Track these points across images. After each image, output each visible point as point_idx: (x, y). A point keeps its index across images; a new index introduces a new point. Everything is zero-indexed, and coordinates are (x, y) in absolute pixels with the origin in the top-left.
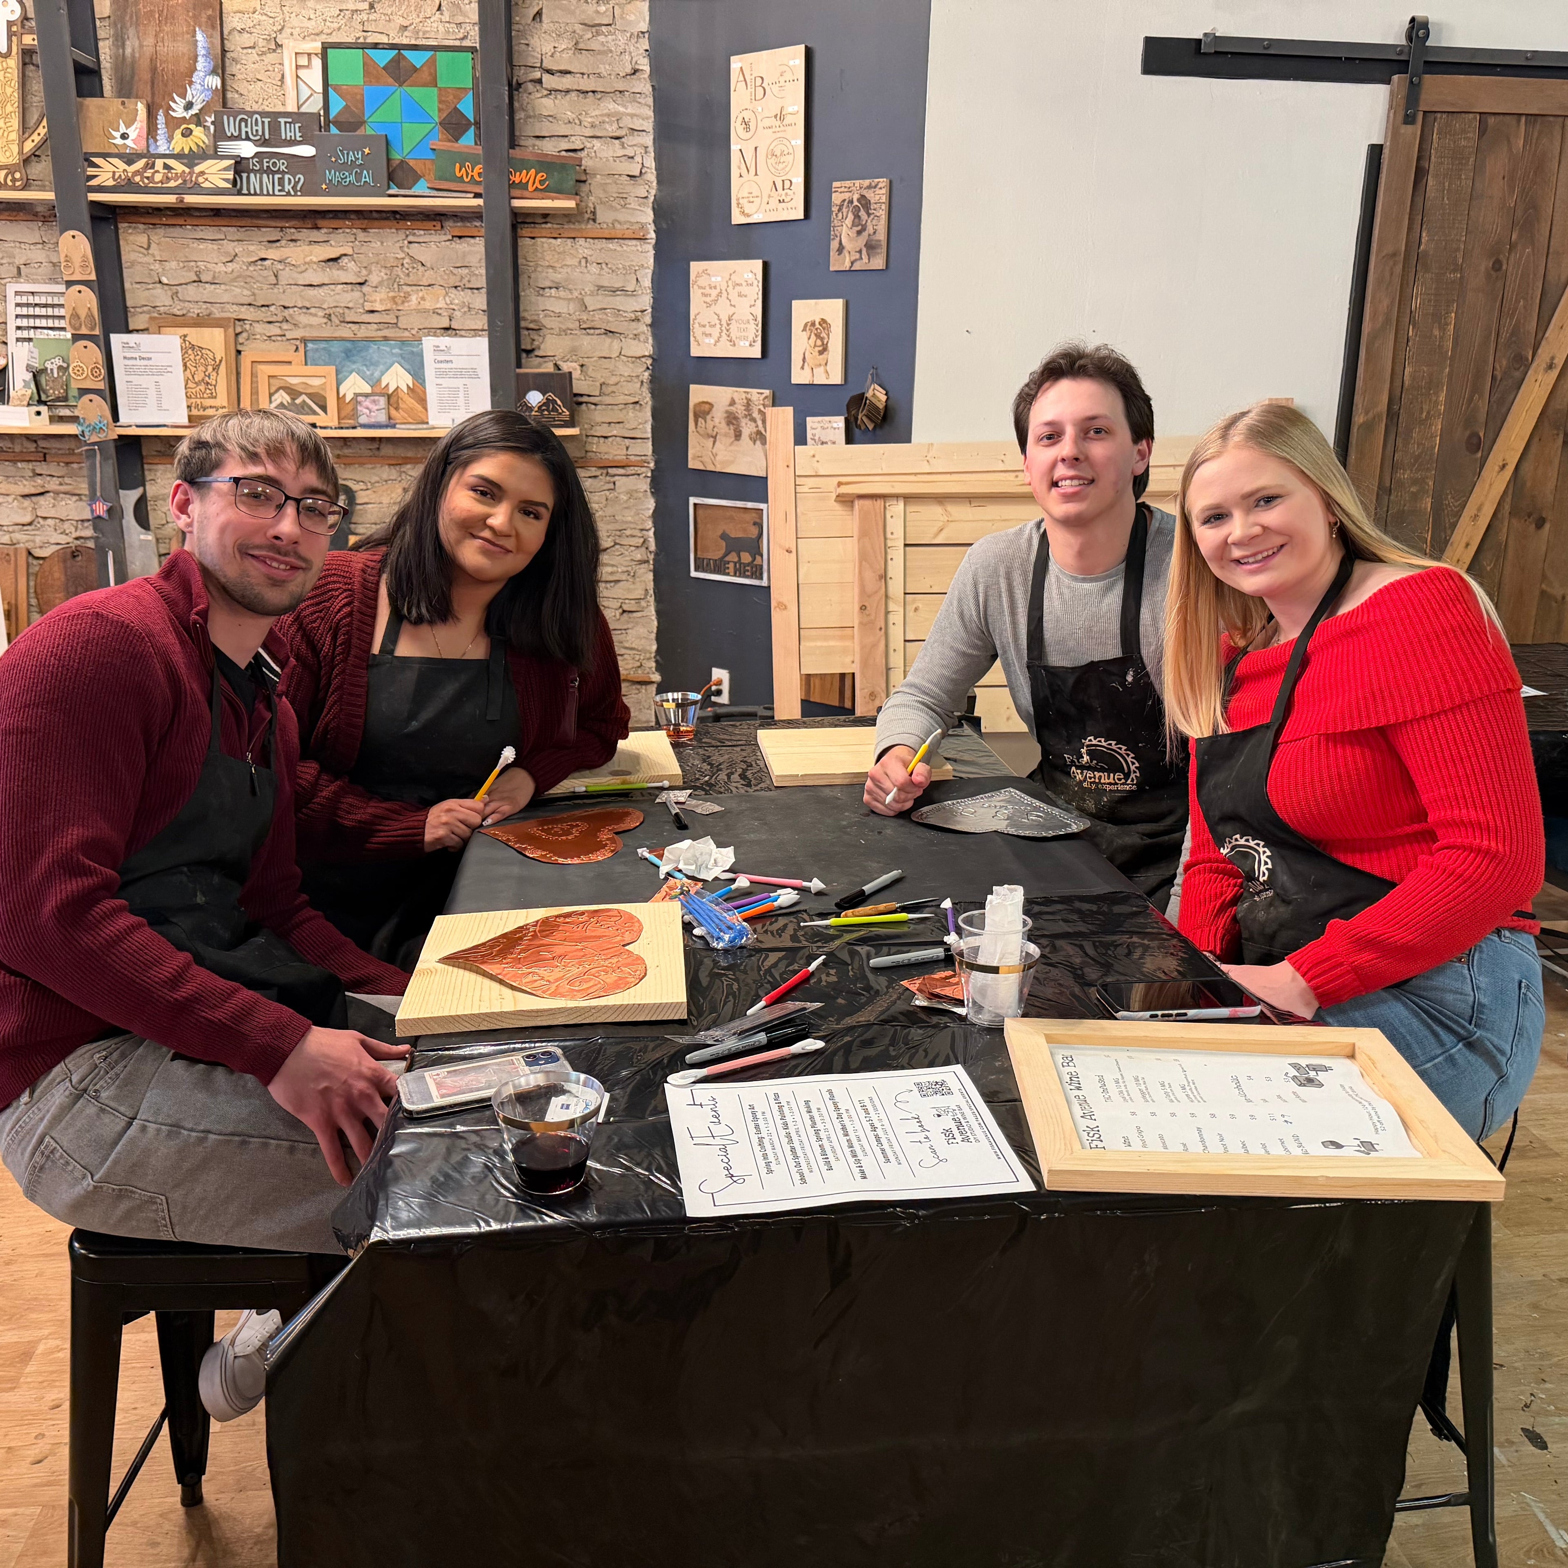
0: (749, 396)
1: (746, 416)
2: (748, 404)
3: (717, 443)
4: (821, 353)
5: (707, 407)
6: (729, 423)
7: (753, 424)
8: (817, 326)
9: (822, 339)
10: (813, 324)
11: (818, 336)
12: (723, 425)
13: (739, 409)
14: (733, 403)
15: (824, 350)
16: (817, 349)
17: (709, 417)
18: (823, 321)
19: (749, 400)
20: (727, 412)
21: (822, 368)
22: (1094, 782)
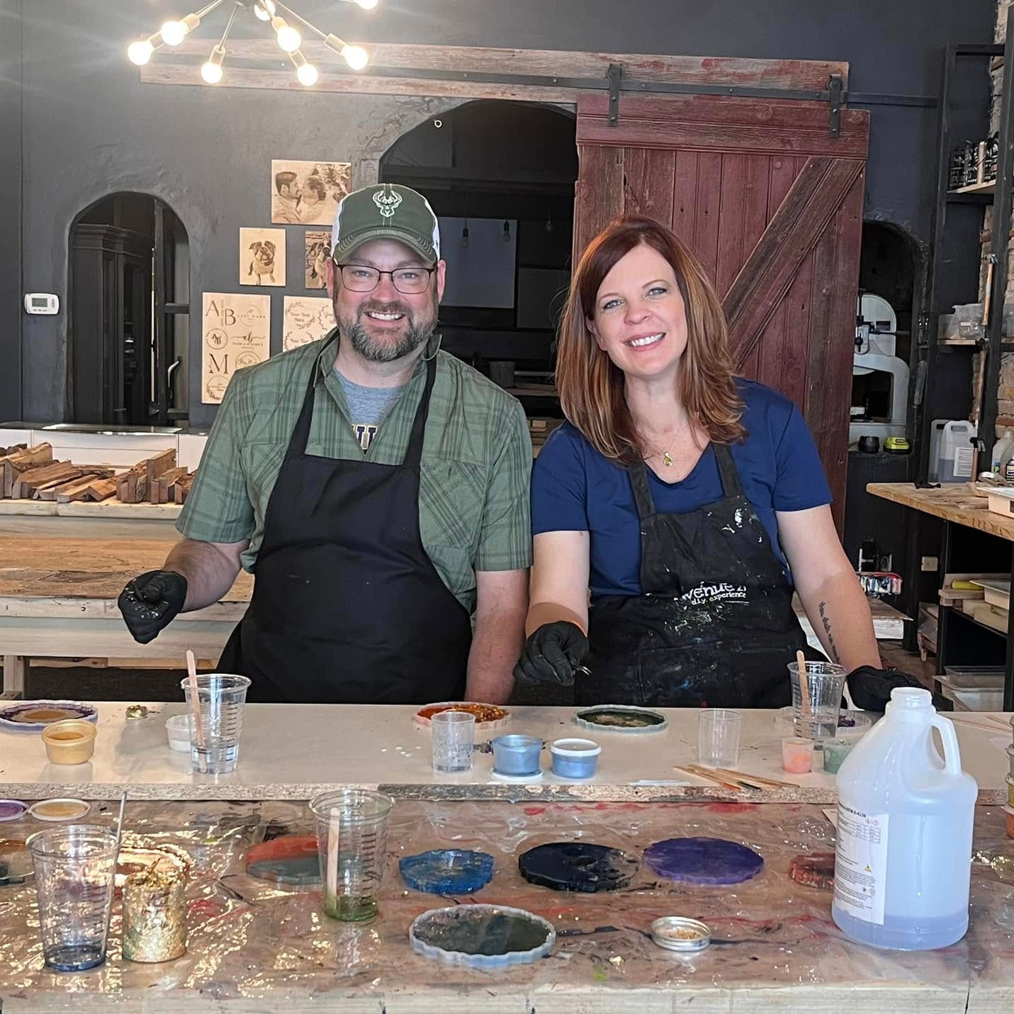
0: (332, 167)
1: (329, 182)
2: (331, 174)
3: (302, 202)
4: (266, 264)
5: (290, 176)
6: (312, 188)
7: (336, 187)
8: (263, 246)
9: (268, 255)
10: (259, 244)
11: (264, 253)
12: (308, 189)
13: (322, 176)
14: (315, 172)
15: (270, 262)
16: (263, 262)
17: (292, 184)
18: (267, 243)
19: (331, 171)
20: (310, 179)
21: (268, 275)
22: (703, 598)
